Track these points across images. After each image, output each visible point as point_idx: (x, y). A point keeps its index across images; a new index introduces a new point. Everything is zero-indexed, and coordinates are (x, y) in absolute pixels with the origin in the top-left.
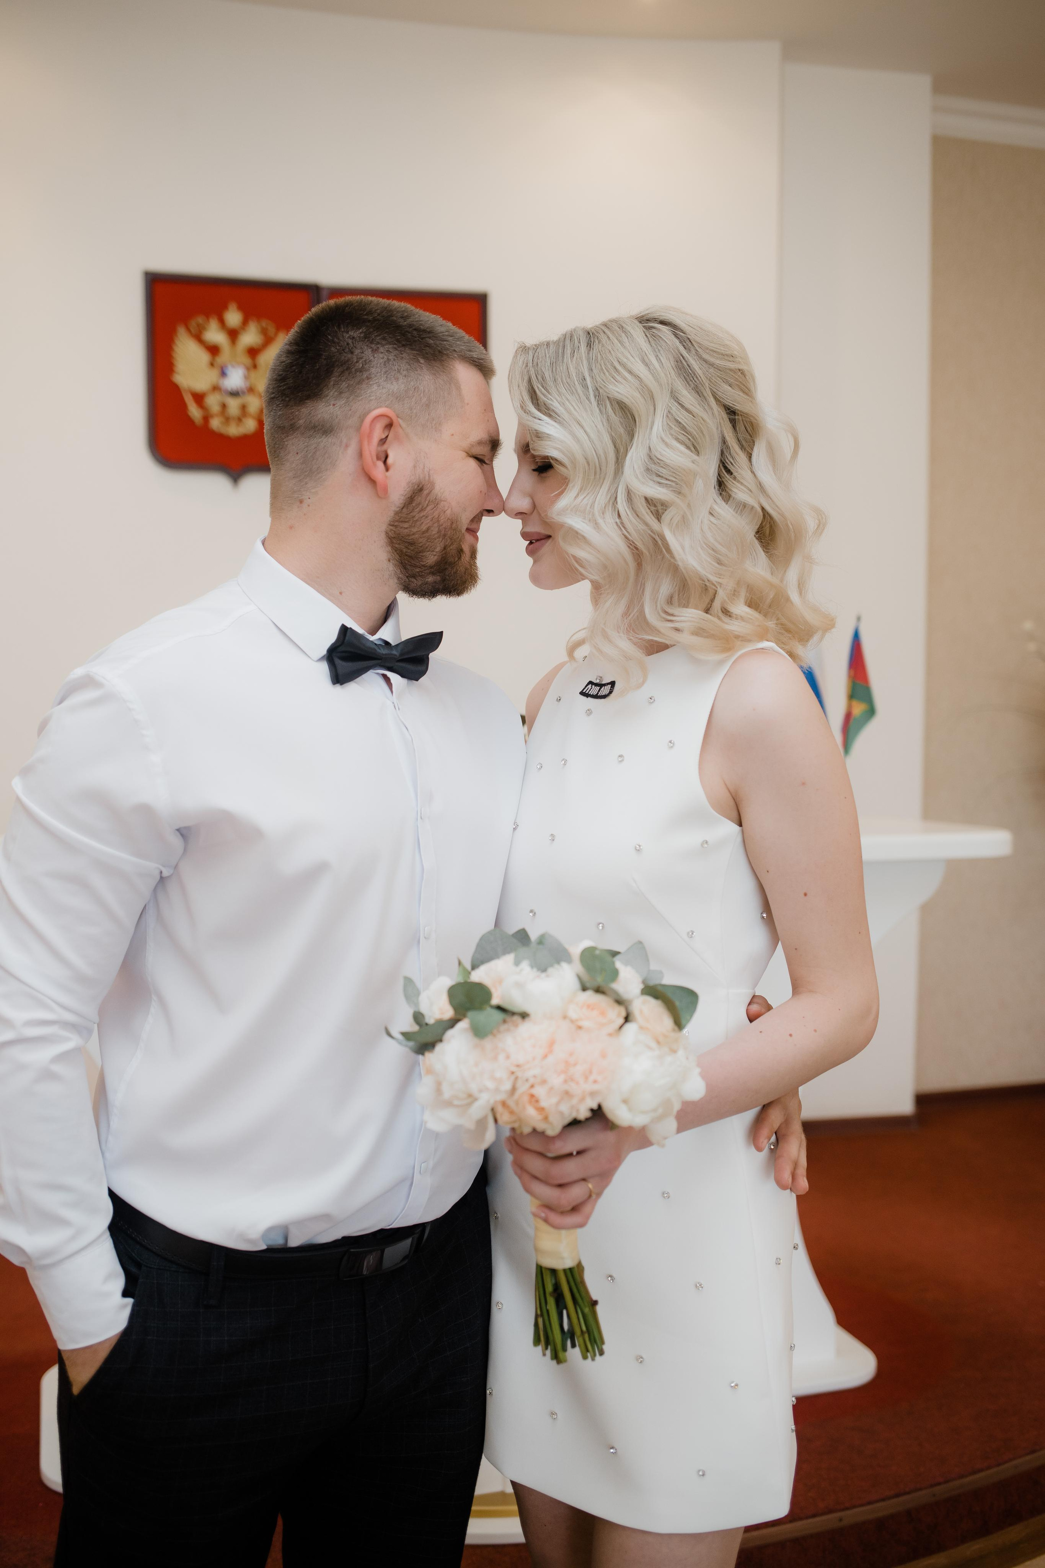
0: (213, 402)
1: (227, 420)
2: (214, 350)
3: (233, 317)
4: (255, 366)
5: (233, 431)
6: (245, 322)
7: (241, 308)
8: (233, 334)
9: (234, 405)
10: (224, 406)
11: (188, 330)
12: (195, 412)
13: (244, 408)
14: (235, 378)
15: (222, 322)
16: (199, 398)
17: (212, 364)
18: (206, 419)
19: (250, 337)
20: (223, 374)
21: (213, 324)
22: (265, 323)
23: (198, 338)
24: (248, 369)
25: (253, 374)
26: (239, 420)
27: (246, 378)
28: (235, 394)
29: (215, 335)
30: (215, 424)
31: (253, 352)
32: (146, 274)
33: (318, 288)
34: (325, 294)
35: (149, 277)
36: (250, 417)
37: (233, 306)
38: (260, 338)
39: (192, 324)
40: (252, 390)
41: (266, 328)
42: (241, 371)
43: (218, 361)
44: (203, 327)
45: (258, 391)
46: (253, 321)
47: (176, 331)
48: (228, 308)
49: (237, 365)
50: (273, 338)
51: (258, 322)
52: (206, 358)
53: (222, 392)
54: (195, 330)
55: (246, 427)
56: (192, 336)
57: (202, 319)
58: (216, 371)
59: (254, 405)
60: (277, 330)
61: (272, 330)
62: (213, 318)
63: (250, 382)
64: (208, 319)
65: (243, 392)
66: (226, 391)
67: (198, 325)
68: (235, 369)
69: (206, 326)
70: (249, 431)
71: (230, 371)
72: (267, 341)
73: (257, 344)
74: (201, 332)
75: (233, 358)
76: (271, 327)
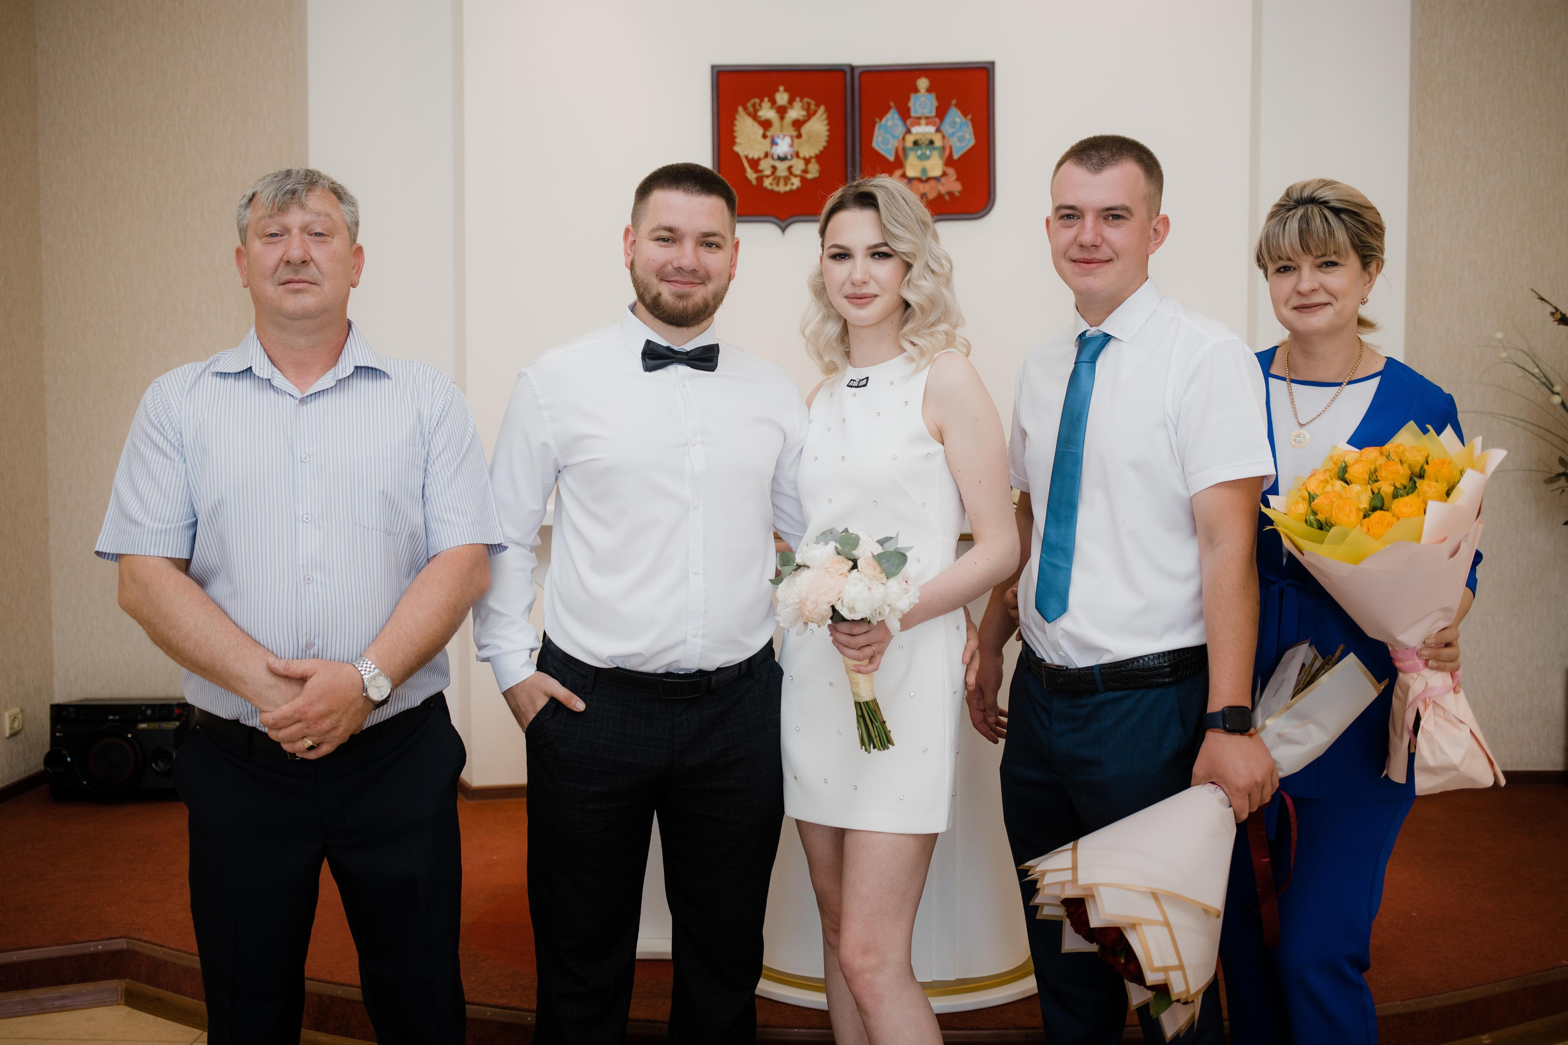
0: (765, 166)
1: (777, 180)
2: (766, 124)
3: (782, 98)
4: (799, 136)
5: (782, 188)
6: (791, 101)
8: (782, 111)
9: (782, 170)
10: (774, 168)
11: (745, 109)
12: (751, 175)
13: (790, 168)
14: (783, 147)
15: (773, 102)
16: (754, 163)
17: (764, 136)
18: (760, 180)
19: (795, 113)
20: (774, 143)
21: (766, 104)
22: (806, 100)
23: (754, 117)
24: (792, 138)
25: (796, 141)
26: (786, 179)
27: (791, 146)
28: (782, 159)
29: (767, 112)
30: (767, 183)
31: (798, 124)
32: (713, 67)
33: (852, 68)
34: (857, 73)
35: (715, 70)
36: (796, 176)
37: (781, 88)
38: (804, 113)
39: (749, 105)
40: (798, 155)
41: (809, 104)
42: (788, 140)
43: (769, 134)
44: (757, 107)
45: (801, 155)
46: (798, 99)
47: (736, 111)
48: (778, 90)
49: (784, 136)
50: (815, 112)
51: (801, 100)
52: (761, 131)
53: (773, 158)
54: (751, 110)
55: (793, 184)
56: (749, 114)
57: (757, 100)
58: (768, 141)
59: (798, 166)
60: (818, 105)
61: (813, 107)
62: (766, 99)
63: (796, 149)
64: (762, 101)
65: (789, 157)
66: (776, 157)
67: (754, 105)
68: (783, 139)
69: (760, 106)
70: (794, 187)
71: (779, 141)
72: (810, 115)
73: (801, 118)
74: (756, 111)
75: (782, 130)
76: (813, 103)
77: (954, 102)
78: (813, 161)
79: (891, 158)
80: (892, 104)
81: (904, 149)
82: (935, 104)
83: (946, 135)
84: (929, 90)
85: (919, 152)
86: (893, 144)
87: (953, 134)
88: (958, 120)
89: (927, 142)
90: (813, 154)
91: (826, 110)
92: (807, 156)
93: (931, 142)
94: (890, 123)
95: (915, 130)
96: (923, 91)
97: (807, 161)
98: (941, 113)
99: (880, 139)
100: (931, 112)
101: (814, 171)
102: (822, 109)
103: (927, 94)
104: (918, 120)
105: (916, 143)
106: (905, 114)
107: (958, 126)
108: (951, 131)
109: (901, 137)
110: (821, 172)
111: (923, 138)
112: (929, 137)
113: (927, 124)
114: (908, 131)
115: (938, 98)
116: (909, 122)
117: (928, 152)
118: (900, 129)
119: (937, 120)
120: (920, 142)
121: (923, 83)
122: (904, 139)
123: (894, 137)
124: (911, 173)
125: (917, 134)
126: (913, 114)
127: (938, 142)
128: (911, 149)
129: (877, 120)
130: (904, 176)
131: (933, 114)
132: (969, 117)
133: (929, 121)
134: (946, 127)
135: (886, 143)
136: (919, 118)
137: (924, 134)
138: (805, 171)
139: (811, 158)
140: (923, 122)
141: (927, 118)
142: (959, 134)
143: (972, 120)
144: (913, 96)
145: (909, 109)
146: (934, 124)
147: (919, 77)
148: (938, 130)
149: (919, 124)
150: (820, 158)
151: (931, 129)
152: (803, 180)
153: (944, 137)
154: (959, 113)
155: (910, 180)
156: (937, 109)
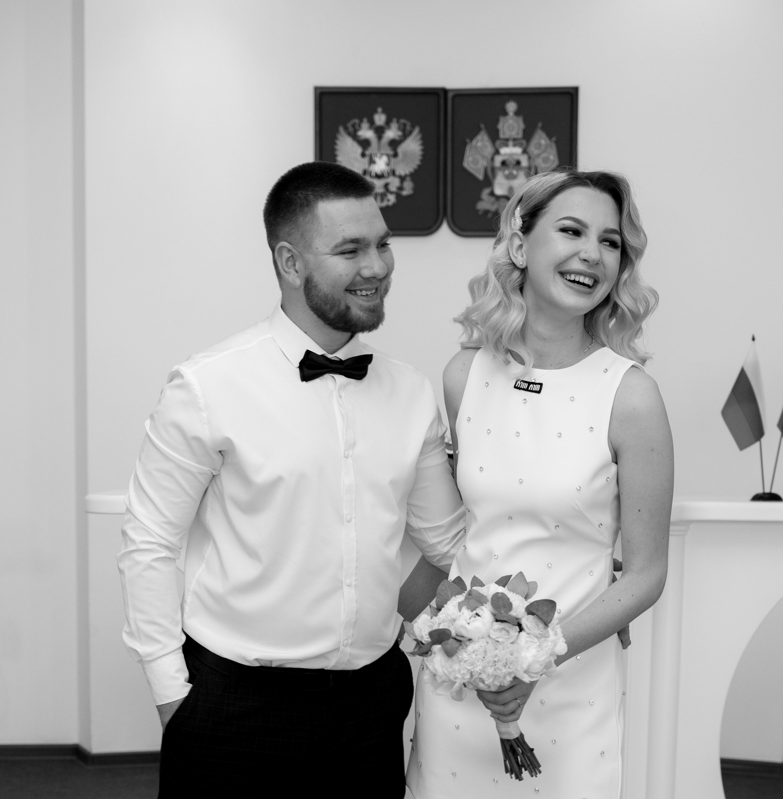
2: (365, 144)
3: (380, 119)
4: (396, 155)
5: (379, 203)
6: (388, 122)
7: (384, 112)
8: (380, 131)
9: (379, 187)
11: (346, 129)
13: (386, 186)
14: (381, 165)
15: (372, 122)
17: (363, 155)
19: (392, 133)
20: (372, 162)
21: (365, 125)
22: (403, 121)
23: (354, 136)
24: (388, 157)
25: (393, 160)
26: (383, 196)
27: (388, 164)
28: (379, 176)
29: (366, 133)
31: (394, 144)
32: (316, 89)
33: (445, 91)
34: (450, 95)
35: (318, 91)
36: (392, 193)
37: (380, 110)
38: (400, 133)
39: (349, 125)
40: (393, 173)
41: (405, 125)
42: (385, 159)
43: (368, 152)
44: (357, 127)
45: (397, 173)
46: (395, 120)
47: (337, 131)
48: (376, 112)
49: (382, 155)
50: (410, 133)
51: (398, 122)
52: (359, 150)
53: (371, 175)
54: (351, 129)
55: (388, 200)
56: (349, 134)
57: (356, 121)
58: (366, 160)
59: (394, 183)
60: (413, 127)
61: (408, 128)
62: (365, 120)
63: (392, 166)
64: (361, 121)
65: (386, 175)
66: (373, 174)
67: (354, 126)
68: (380, 158)
69: (360, 126)
70: (390, 203)
71: (377, 159)
72: (405, 135)
73: (397, 138)
74: (356, 131)
75: (379, 148)
76: (409, 124)
77: (540, 125)
78: (408, 179)
79: (481, 177)
80: (482, 126)
81: (493, 169)
82: (522, 126)
83: (532, 156)
84: (517, 113)
85: (507, 172)
86: (483, 163)
87: (538, 156)
88: (543, 142)
89: (515, 162)
90: (407, 172)
91: (421, 131)
92: (403, 173)
93: (518, 163)
94: (479, 144)
95: (504, 151)
96: (511, 114)
97: (402, 179)
98: (528, 135)
99: (470, 159)
100: (518, 134)
101: (408, 189)
102: (417, 130)
103: (515, 117)
104: (506, 142)
105: (504, 163)
106: (494, 136)
107: (543, 148)
108: (536, 152)
109: (489, 157)
110: (415, 189)
111: (510, 159)
112: (516, 158)
113: (515, 145)
114: (497, 152)
115: (525, 121)
116: (498, 143)
117: (515, 172)
118: (489, 150)
119: (524, 142)
120: (508, 162)
121: (511, 107)
122: (492, 159)
123: (483, 157)
124: (499, 191)
125: (505, 155)
126: (502, 136)
127: (525, 163)
128: (500, 169)
129: (468, 140)
130: (492, 194)
131: (520, 135)
132: (554, 139)
133: (516, 142)
134: (532, 149)
135: (475, 162)
136: (507, 140)
137: (511, 155)
138: (401, 188)
139: (406, 176)
140: (511, 143)
141: (514, 140)
142: (544, 155)
143: (556, 142)
144: (502, 119)
145: (497, 131)
146: (520, 145)
147: (508, 101)
148: (525, 152)
149: (507, 145)
150: (414, 176)
151: (518, 150)
152: (398, 196)
153: (530, 158)
154: (544, 135)
155: (498, 198)
156: (525, 131)
